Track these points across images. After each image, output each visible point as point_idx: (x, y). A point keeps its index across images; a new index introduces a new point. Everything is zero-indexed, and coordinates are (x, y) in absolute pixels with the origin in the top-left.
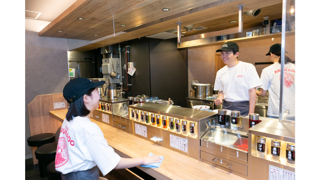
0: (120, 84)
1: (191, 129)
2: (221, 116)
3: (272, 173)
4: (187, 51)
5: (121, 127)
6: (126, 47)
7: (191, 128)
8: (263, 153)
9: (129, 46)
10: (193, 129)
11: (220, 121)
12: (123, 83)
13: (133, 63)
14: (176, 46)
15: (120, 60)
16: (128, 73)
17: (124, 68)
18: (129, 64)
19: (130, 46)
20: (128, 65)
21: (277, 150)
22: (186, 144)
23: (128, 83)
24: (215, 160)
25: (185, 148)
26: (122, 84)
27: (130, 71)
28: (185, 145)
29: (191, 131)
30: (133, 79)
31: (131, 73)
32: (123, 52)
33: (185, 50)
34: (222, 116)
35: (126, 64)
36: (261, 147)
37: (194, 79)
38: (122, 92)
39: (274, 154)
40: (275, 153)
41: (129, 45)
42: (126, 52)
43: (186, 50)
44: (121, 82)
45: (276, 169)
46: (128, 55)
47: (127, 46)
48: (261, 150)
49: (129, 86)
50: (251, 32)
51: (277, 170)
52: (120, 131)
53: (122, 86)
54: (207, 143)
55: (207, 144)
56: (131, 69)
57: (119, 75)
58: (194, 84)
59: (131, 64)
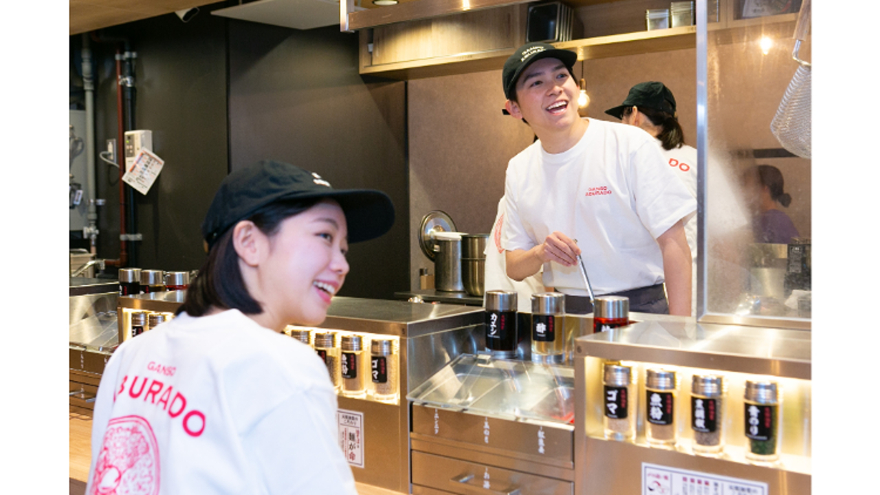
0: (85, 236)
1: (375, 366)
2: (494, 317)
3: (651, 490)
4: (403, 88)
5: (86, 399)
6: (118, 57)
7: (376, 362)
8: (621, 422)
9: (134, 55)
10: (383, 364)
11: (493, 333)
12: (97, 232)
13: (150, 132)
14: (355, 62)
15: (85, 119)
16: (125, 178)
17: (106, 156)
18: (129, 137)
19: (138, 55)
20: (127, 141)
21: (662, 402)
22: (358, 432)
23: (123, 229)
24: (465, 479)
25: (354, 451)
26: (93, 237)
27: (136, 174)
28: (352, 437)
29: (377, 373)
30: (148, 209)
31: (141, 178)
32: (101, 81)
33: (393, 85)
34: (499, 314)
35: (115, 140)
36: (614, 398)
37: (433, 215)
38: (91, 263)
39: (656, 419)
40: (657, 413)
41: (131, 51)
42: (118, 80)
43: (402, 83)
44: (89, 226)
45: (662, 473)
46: (128, 95)
47: (122, 53)
48: (613, 411)
49: (128, 242)
50: (668, 10)
51: (666, 478)
52: (77, 417)
53: (93, 243)
54: (436, 416)
55: (434, 420)
56: (140, 159)
57: (81, 192)
58: (432, 236)
59: (140, 139)
